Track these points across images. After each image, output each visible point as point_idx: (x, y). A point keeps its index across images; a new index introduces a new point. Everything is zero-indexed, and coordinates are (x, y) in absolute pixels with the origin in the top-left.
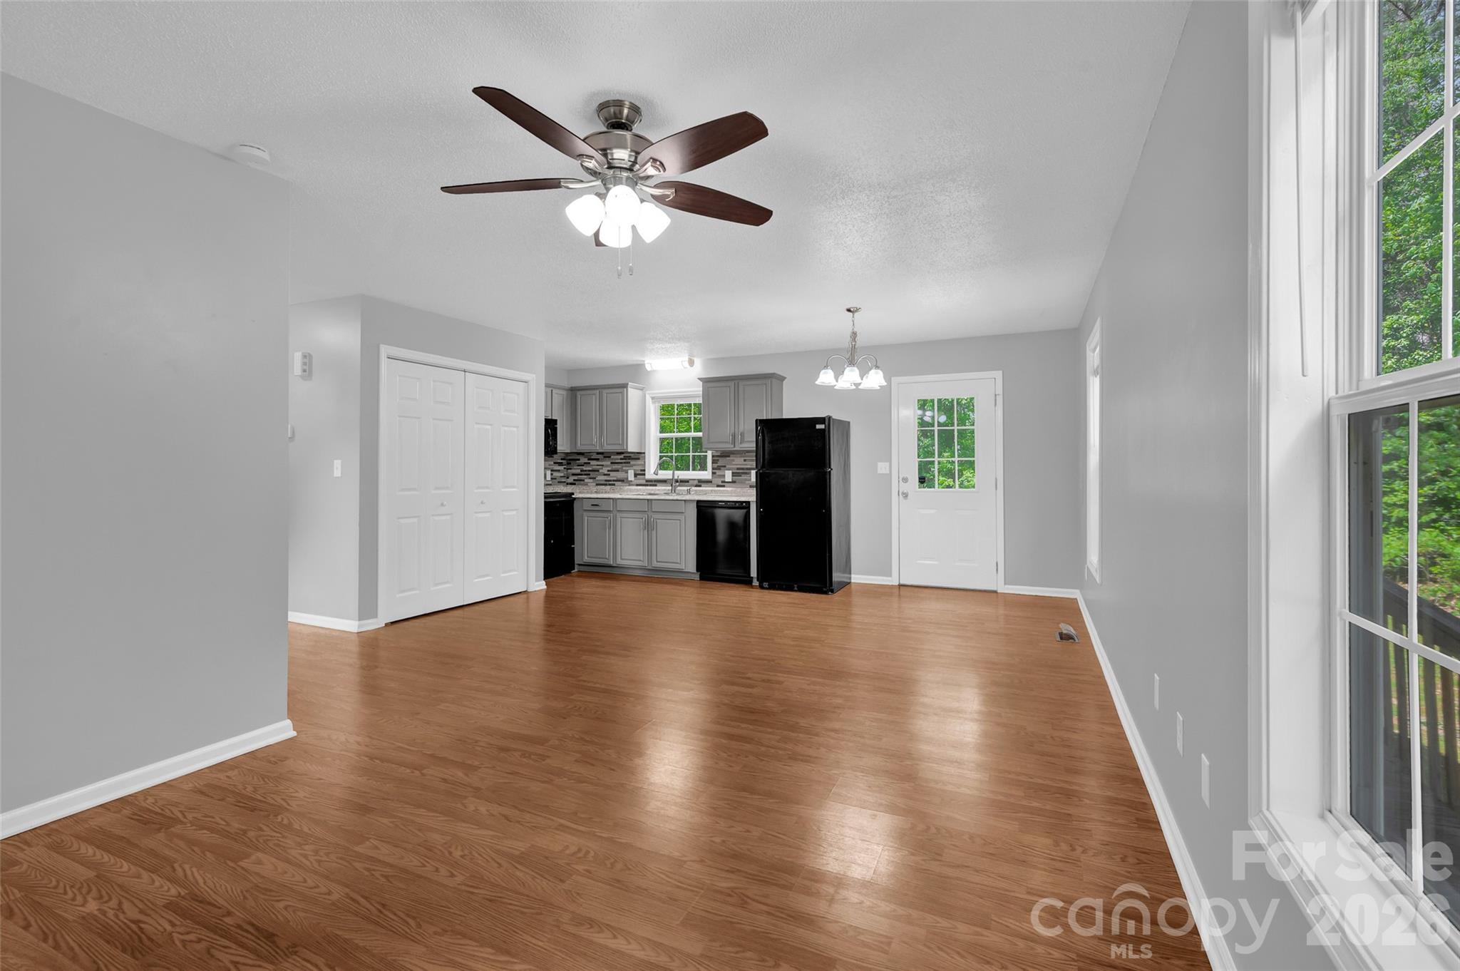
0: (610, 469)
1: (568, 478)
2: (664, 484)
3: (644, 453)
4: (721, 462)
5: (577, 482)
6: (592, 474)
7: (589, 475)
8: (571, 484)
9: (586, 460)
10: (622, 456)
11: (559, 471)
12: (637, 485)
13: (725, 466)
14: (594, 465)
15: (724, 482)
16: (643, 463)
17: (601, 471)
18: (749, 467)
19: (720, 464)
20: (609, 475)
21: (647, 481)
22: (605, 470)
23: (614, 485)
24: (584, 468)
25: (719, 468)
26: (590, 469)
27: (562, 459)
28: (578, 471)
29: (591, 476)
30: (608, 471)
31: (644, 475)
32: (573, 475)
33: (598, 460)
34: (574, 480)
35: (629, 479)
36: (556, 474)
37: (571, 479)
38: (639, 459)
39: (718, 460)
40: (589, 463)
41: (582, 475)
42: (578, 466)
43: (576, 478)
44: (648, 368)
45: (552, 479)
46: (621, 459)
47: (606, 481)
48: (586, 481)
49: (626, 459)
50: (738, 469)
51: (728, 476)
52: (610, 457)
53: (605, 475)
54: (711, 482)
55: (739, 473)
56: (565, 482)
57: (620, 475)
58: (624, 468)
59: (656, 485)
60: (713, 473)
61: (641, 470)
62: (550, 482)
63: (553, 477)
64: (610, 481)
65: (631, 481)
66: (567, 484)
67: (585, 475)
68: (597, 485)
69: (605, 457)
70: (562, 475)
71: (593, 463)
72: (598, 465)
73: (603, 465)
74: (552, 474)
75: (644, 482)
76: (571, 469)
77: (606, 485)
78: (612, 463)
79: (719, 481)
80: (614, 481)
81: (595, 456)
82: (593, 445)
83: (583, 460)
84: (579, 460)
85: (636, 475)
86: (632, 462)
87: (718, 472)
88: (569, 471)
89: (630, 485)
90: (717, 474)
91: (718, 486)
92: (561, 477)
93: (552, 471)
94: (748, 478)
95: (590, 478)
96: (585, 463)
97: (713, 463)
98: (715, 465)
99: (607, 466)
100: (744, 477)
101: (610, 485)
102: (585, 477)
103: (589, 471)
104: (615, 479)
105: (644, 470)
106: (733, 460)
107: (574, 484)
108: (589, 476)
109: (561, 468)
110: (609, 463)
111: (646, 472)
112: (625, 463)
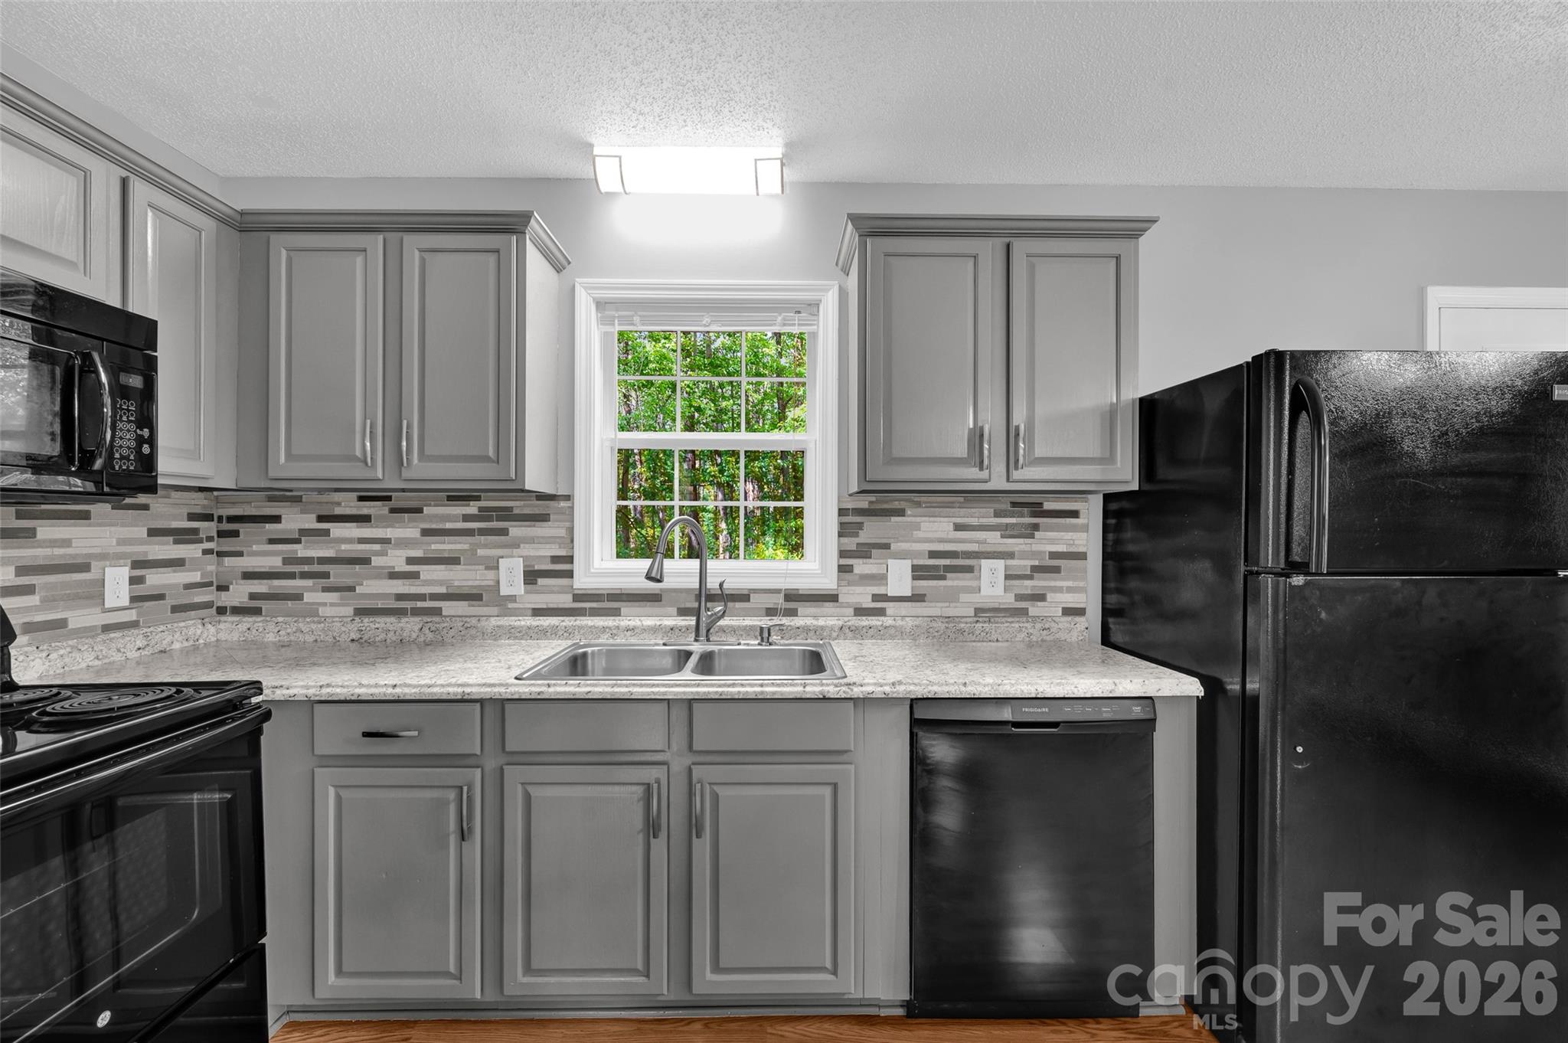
0: (418, 553)
1: (223, 588)
2: (648, 608)
3: (568, 498)
4: (872, 530)
5: (265, 605)
6: (339, 574)
7: (326, 575)
8: (237, 611)
9: (310, 522)
10: (472, 509)
11: (178, 563)
12: (537, 612)
13: (887, 546)
14: (350, 541)
15: (885, 598)
16: (562, 532)
17: (376, 561)
18: (974, 547)
19: (864, 537)
20: (415, 575)
21: (577, 598)
22: (396, 559)
23: (438, 612)
24: (301, 551)
25: (864, 552)
26: (329, 553)
27: (192, 517)
28: (274, 563)
29: (333, 580)
30: (410, 561)
31: (570, 574)
32: (248, 576)
33: (364, 519)
34: (253, 596)
35: (505, 591)
36: (155, 579)
37: (239, 593)
38: (543, 518)
39: (860, 525)
40: (327, 532)
41: (291, 576)
42: (272, 541)
43: (261, 587)
44: (607, 181)
45: (134, 599)
46: (466, 518)
47: (400, 597)
48: (308, 597)
49: (489, 519)
50: (933, 554)
51: (899, 578)
52: (419, 511)
53: (394, 575)
54: (833, 598)
55: (936, 568)
56: (208, 605)
57: (462, 577)
58: (480, 552)
59: (616, 613)
60: (843, 569)
61: (555, 559)
62: (131, 615)
63: (141, 590)
64: (421, 597)
65: (512, 598)
66: (221, 611)
67: (304, 575)
68: (361, 612)
69: (393, 511)
70: (196, 577)
71: (337, 530)
72: (362, 541)
73: (386, 541)
74: (134, 581)
75: (565, 601)
76: (240, 554)
77: (399, 613)
78: (426, 532)
79: (862, 596)
80: (434, 597)
81: (349, 505)
82: (352, 458)
83: (294, 520)
84: (277, 519)
85: (531, 577)
86: (516, 530)
87: (861, 567)
88: (228, 561)
89: (506, 613)
90: (857, 570)
91: (860, 612)
92: (189, 586)
93: (137, 564)
94: (974, 583)
95: (326, 589)
96: (304, 532)
97: (840, 535)
98: (851, 543)
99: (403, 543)
100: (953, 581)
101: (416, 612)
102: (309, 583)
103: (322, 561)
104: (443, 590)
105: (570, 559)
106: (917, 527)
107: (257, 611)
108: (323, 582)
109: (190, 551)
110: (412, 532)
111: (578, 567)
112: (483, 532)
